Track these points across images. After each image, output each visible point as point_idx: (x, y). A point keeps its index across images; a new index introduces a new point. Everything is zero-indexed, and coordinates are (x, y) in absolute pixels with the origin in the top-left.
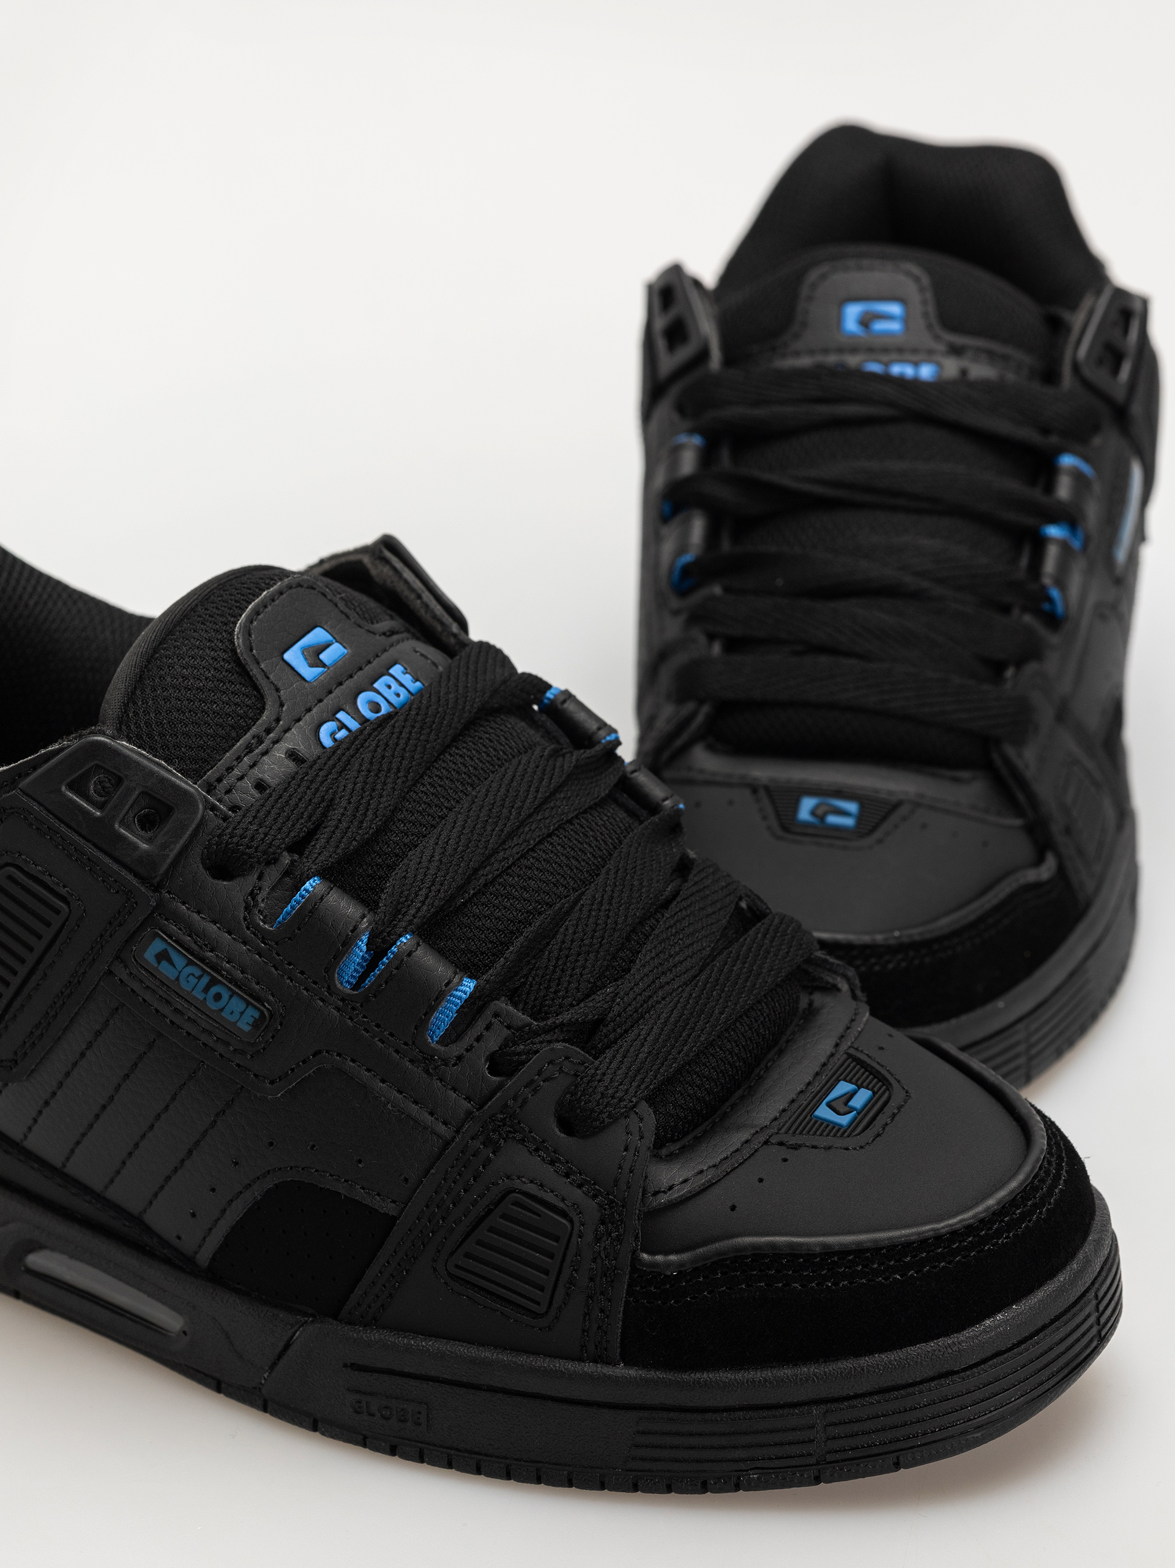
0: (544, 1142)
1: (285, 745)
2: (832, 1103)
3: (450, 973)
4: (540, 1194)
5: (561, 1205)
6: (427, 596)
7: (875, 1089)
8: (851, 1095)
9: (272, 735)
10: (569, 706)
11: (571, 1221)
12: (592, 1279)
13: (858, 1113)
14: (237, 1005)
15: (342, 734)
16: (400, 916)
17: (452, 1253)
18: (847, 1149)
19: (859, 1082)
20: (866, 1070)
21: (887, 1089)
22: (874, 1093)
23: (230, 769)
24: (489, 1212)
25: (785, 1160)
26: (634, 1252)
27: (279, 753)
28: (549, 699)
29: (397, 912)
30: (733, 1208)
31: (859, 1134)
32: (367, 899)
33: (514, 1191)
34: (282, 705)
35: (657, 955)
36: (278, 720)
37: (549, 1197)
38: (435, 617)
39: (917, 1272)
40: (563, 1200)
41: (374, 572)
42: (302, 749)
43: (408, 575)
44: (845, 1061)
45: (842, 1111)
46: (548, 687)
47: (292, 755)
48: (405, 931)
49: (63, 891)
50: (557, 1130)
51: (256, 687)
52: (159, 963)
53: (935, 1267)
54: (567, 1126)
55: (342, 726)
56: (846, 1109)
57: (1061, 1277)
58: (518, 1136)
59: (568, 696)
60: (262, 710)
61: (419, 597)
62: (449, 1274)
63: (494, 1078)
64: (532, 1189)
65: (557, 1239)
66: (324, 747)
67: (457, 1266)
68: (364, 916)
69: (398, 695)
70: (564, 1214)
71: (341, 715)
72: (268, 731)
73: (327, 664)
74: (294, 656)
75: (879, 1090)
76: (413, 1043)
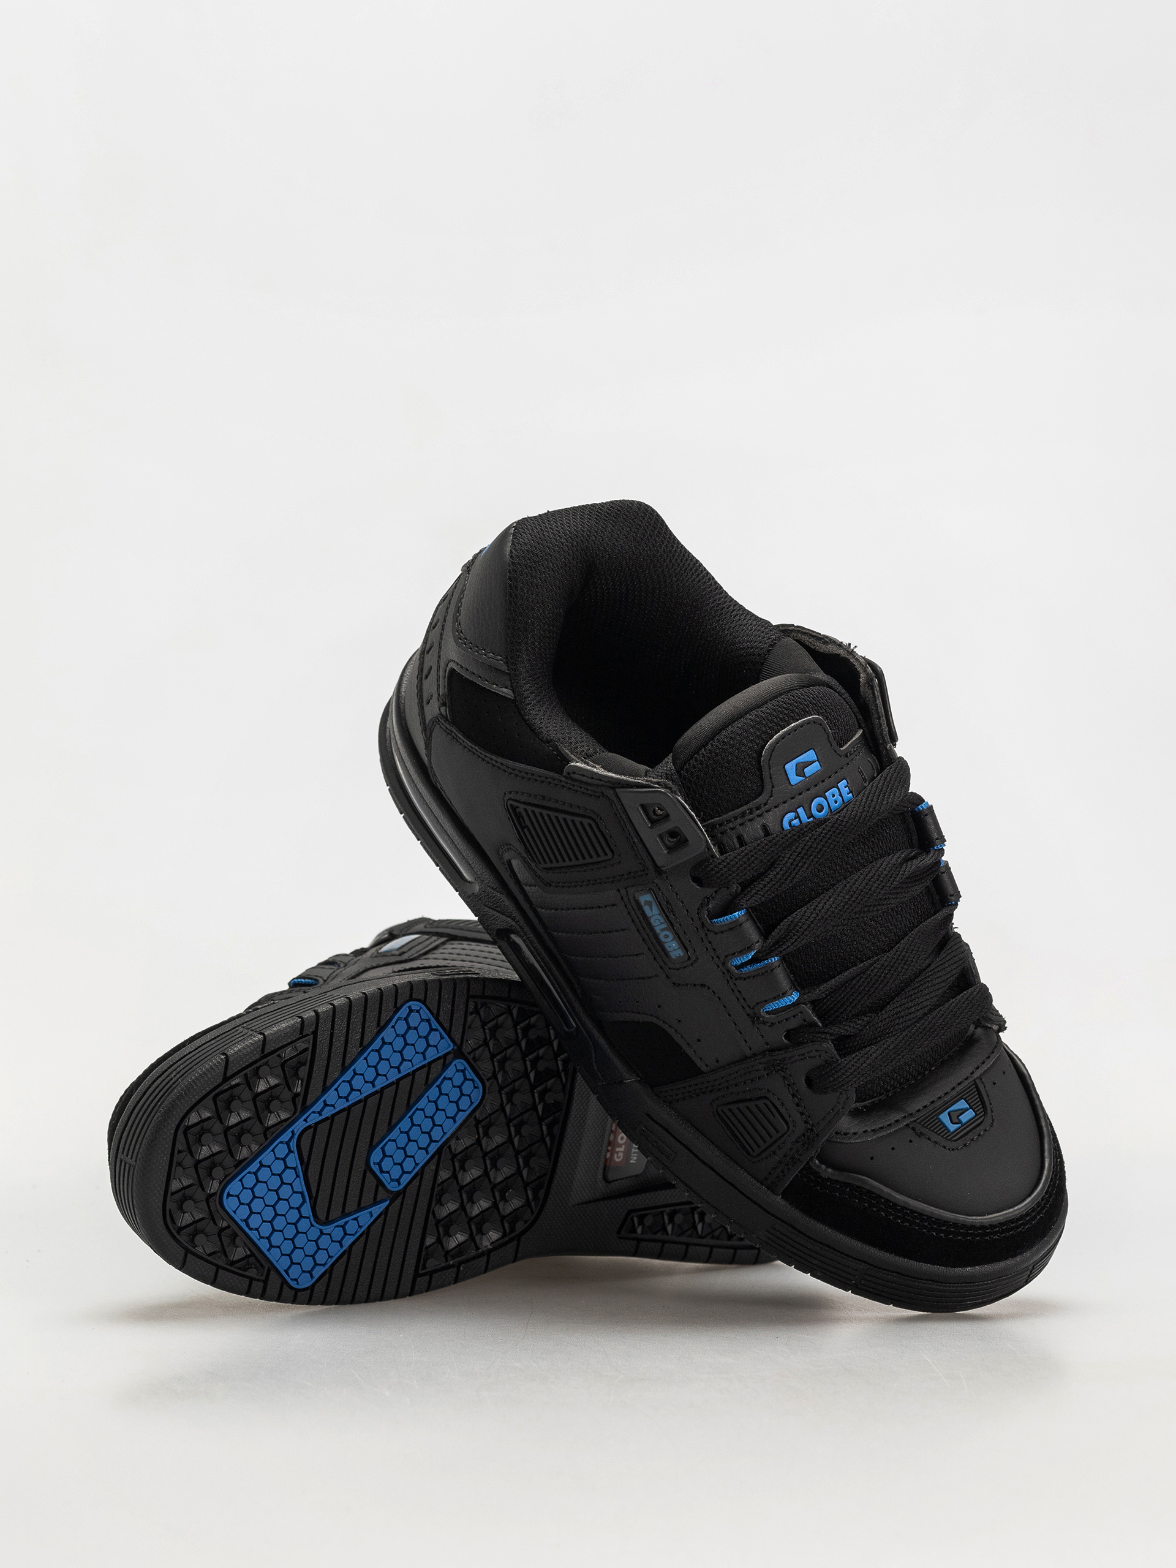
0: (794, 1084)
1: (763, 821)
2: (951, 1113)
3: (788, 988)
4: (779, 1107)
5: (787, 1118)
6: (883, 719)
7: (978, 1113)
8: (963, 1111)
9: (758, 811)
10: (929, 819)
11: (788, 1127)
12: (785, 1156)
13: (962, 1126)
14: (674, 945)
15: (796, 822)
16: (777, 946)
17: (725, 1104)
18: (945, 1147)
19: (972, 1104)
20: (979, 1097)
21: (984, 1115)
22: (976, 1115)
23: (729, 821)
24: (751, 1100)
25: (911, 1141)
26: (812, 1158)
27: (758, 824)
28: (919, 809)
29: (778, 943)
30: (872, 1158)
31: (955, 1141)
32: (765, 934)
33: (768, 1098)
34: (771, 796)
35: (900, 1006)
36: (765, 804)
37: (782, 1110)
38: (882, 734)
39: (945, 1236)
40: (790, 1116)
41: (862, 689)
42: (771, 826)
43: (879, 702)
44: (971, 1086)
45: (954, 1121)
46: (923, 801)
47: (765, 828)
48: (777, 955)
49: (613, 848)
50: (804, 1082)
51: (762, 780)
52: (645, 905)
53: (955, 1237)
54: (809, 1082)
55: (798, 817)
56: (957, 1121)
57: (1018, 1259)
58: (783, 1074)
59: (931, 809)
60: (760, 794)
61: (879, 718)
62: (717, 1112)
63: (785, 1041)
64: (778, 1104)
65: (777, 1132)
66: (783, 829)
67: (722, 1111)
68: (758, 942)
69: (836, 802)
70: (787, 1123)
71: (800, 811)
72: (758, 808)
73: (807, 775)
74: (790, 767)
75: (979, 1114)
76: (753, 1008)
